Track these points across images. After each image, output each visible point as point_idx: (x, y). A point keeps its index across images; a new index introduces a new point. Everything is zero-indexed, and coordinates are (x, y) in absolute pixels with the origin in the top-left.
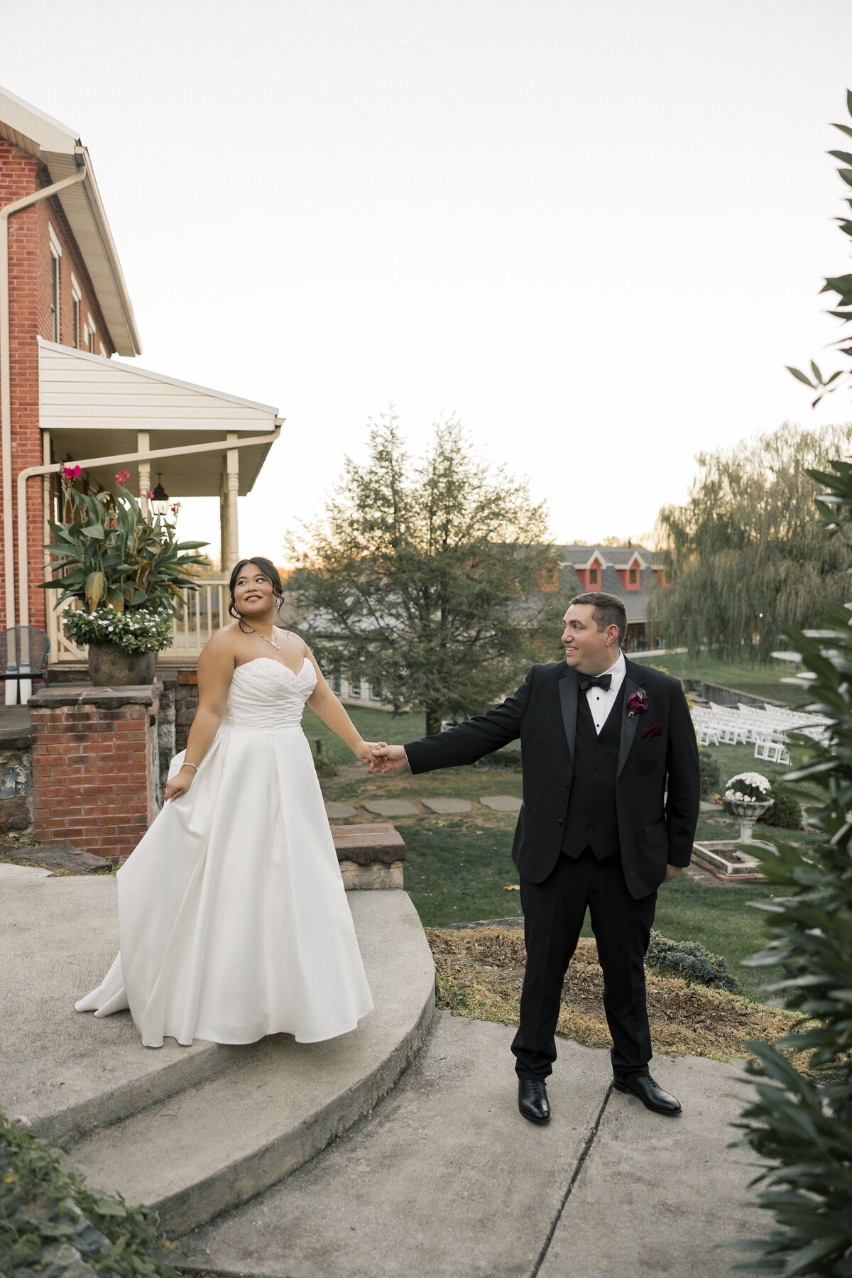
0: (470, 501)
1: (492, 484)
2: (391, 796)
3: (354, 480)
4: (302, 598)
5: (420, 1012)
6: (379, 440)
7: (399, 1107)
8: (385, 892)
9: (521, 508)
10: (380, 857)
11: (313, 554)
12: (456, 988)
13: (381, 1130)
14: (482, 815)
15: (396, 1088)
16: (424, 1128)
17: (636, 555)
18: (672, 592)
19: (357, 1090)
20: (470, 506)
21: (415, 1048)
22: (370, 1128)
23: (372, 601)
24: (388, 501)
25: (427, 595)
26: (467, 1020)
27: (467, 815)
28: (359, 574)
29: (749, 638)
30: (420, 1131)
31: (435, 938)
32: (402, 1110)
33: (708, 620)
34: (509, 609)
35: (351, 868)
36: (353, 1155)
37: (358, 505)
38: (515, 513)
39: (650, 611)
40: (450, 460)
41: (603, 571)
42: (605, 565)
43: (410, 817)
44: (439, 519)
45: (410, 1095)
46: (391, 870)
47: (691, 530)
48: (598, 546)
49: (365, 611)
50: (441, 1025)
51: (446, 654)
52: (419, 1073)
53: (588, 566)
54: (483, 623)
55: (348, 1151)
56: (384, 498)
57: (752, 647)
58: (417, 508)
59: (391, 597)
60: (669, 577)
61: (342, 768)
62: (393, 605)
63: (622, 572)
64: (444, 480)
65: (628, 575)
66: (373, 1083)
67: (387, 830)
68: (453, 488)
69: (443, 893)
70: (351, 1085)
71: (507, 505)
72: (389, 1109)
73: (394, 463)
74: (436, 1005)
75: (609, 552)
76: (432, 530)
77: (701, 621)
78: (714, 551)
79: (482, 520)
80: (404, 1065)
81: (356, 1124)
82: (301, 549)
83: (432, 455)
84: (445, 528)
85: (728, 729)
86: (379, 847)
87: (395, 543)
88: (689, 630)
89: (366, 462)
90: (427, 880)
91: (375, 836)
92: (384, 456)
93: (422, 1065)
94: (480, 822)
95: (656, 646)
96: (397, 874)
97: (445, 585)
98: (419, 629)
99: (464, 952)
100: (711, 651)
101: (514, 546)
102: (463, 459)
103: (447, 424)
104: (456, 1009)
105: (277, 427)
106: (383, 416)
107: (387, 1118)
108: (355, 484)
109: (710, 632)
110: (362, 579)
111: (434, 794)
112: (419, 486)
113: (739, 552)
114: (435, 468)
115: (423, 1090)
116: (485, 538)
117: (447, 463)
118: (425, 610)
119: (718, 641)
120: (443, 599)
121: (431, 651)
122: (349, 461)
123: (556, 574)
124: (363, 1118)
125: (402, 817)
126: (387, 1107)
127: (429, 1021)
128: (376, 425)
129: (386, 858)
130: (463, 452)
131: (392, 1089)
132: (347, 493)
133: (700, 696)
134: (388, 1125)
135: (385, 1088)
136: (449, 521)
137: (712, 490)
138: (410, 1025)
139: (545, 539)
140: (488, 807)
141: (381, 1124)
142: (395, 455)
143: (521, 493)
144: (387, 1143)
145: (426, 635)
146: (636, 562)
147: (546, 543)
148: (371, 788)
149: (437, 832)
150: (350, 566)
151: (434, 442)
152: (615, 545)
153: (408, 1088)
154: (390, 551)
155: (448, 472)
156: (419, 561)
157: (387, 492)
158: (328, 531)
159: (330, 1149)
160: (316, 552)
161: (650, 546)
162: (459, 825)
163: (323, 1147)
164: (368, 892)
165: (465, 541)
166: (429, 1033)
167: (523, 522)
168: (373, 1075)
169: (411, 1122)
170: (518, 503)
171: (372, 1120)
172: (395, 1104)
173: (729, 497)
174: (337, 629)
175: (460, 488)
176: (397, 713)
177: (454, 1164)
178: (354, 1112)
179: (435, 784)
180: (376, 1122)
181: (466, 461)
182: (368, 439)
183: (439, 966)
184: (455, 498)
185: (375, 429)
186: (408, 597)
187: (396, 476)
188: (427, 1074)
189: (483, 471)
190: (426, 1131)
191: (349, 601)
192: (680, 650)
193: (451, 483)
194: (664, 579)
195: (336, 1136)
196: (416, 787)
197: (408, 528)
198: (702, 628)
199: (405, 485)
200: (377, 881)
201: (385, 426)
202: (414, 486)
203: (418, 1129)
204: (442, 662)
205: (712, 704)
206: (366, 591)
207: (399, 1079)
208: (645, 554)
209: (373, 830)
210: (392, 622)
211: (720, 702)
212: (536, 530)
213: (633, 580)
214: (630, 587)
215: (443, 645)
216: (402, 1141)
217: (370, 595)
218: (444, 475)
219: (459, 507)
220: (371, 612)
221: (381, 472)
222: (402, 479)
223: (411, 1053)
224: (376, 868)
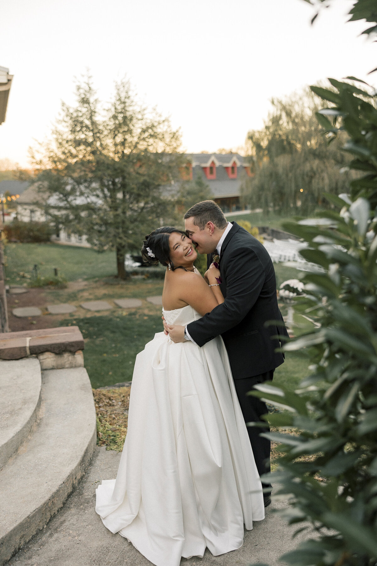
0: (137, 128)
1: (149, 117)
2: (97, 298)
3: (67, 116)
4: (41, 186)
5: (82, 453)
6: (82, 91)
7: (65, 521)
8: (72, 370)
9: (166, 132)
10: (68, 348)
11: (46, 160)
12: (110, 432)
13: (50, 540)
14: (148, 307)
15: (65, 506)
16: (79, 535)
17: (235, 159)
18: (253, 179)
19: (34, 516)
20: (137, 131)
21: (79, 477)
22: (44, 539)
23: (82, 187)
24: (89, 128)
25: (114, 184)
26: (115, 453)
27: (139, 308)
28: (74, 171)
29: (295, 203)
30: (76, 538)
31: (102, 396)
32: (67, 523)
33: (274, 194)
34: (161, 191)
35: (50, 356)
36: (29, 562)
37: (71, 131)
38: (163, 135)
39: (242, 190)
40: (124, 103)
41: (217, 168)
42: (217, 164)
43: (107, 310)
44: (119, 139)
45: (73, 511)
46: (76, 356)
47: (264, 144)
48: (214, 154)
49: (78, 193)
50: (99, 458)
51: (126, 217)
52: (81, 494)
53: (208, 165)
54: (146, 199)
55: (26, 558)
56: (87, 127)
57: (296, 208)
58: (106, 132)
59: (94, 185)
60: (253, 170)
61: (70, 284)
62: (95, 189)
63: (227, 168)
64: (122, 115)
65: (230, 170)
66: (46, 509)
67: (74, 330)
68: (127, 121)
69: (124, 354)
70: (29, 513)
71: (159, 130)
72: (58, 523)
73: (91, 105)
74: (97, 444)
75: (220, 157)
76: (116, 145)
77: (270, 195)
78: (277, 155)
79: (144, 139)
80: (70, 490)
81: (34, 537)
82: (38, 157)
83: (113, 100)
84: (123, 144)
85: (283, 254)
86: (67, 343)
87: (93, 153)
88: (263, 200)
89: (74, 104)
90: (116, 347)
91: (66, 335)
92: (85, 101)
93: (83, 488)
94: (146, 312)
95: (246, 208)
96: (79, 358)
97: (124, 178)
98: (110, 203)
99: (120, 403)
100: (275, 211)
101: (163, 154)
102: (132, 102)
103: (121, 81)
104: (110, 445)
105: (9, 80)
106: (83, 76)
107: (56, 530)
108: (69, 118)
109: (275, 200)
110: (76, 175)
111: (121, 296)
112: (106, 119)
113: (290, 156)
114: (116, 109)
115: (82, 507)
116: (146, 150)
117: (122, 105)
118: (113, 191)
119: (279, 205)
120: (124, 186)
121: (116, 216)
122: (63, 104)
123: (191, 170)
124: (40, 532)
125: (103, 311)
126: (56, 523)
127: (91, 456)
128: (79, 82)
129: (72, 349)
130: (132, 98)
131: (61, 508)
132: (64, 124)
133: (269, 235)
134: (56, 535)
135: (56, 509)
136: (125, 140)
137: (276, 120)
138: (74, 464)
139: (180, 150)
140: (151, 303)
141: (51, 535)
142: (92, 100)
143: (166, 123)
144: (53, 549)
145: (114, 207)
146: (235, 163)
147: (181, 153)
148: (86, 294)
149: (122, 318)
150: (69, 167)
151: (115, 92)
152: (224, 153)
153: (72, 506)
154: (91, 158)
155: (124, 111)
156: (108, 164)
157: (88, 122)
158: (54, 146)
159: (14, 558)
160: (48, 159)
161: (242, 154)
162: (134, 314)
163: (9, 558)
164: (61, 370)
165: (134, 151)
166: (91, 464)
167: (168, 140)
168: (46, 504)
169: (71, 532)
170: (165, 129)
171: (46, 533)
172: (62, 519)
173: (285, 124)
174: (62, 204)
175: (131, 120)
176: (100, 252)
177: (96, 562)
178: (32, 530)
179: (122, 291)
180: (48, 534)
181: (134, 104)
182: (75, 90)
183: (101, 416)
184: (128, 125)
185: (78, 84)
186: (103, 185)
187: (92, 113)
188: (86, 494)
189: (144, 110)
190: (80, 538)
191: (69, 188)
192: (258, 211)
193: (125, 118)
194: (249, 171)
195: (19, 549)
196: (111, 293)
197: (101, 145)
198: (270, 198)
199: (98, 118)
200: (67, 363)
201: (85, 82)
202: (104, 119)
203: (75, 537)
204: (123, 222)
205: (275, 240)
206: (78, 182)
207: (67, 500)
208: (239, 158)
209: (65, 332)
210: (93, 199)
211: (279, 238)
212: (175, 145)
213: (233, 172)
214: (232, 176)
215: (124, 213)
216: (63, 547)
217: (81, 184)
218: (121, 113)
219: (130, 131)
220: (82, 194)
221: (84, 110)
222: (96, 114)
223: (76, 482)
224: (66, 355)
